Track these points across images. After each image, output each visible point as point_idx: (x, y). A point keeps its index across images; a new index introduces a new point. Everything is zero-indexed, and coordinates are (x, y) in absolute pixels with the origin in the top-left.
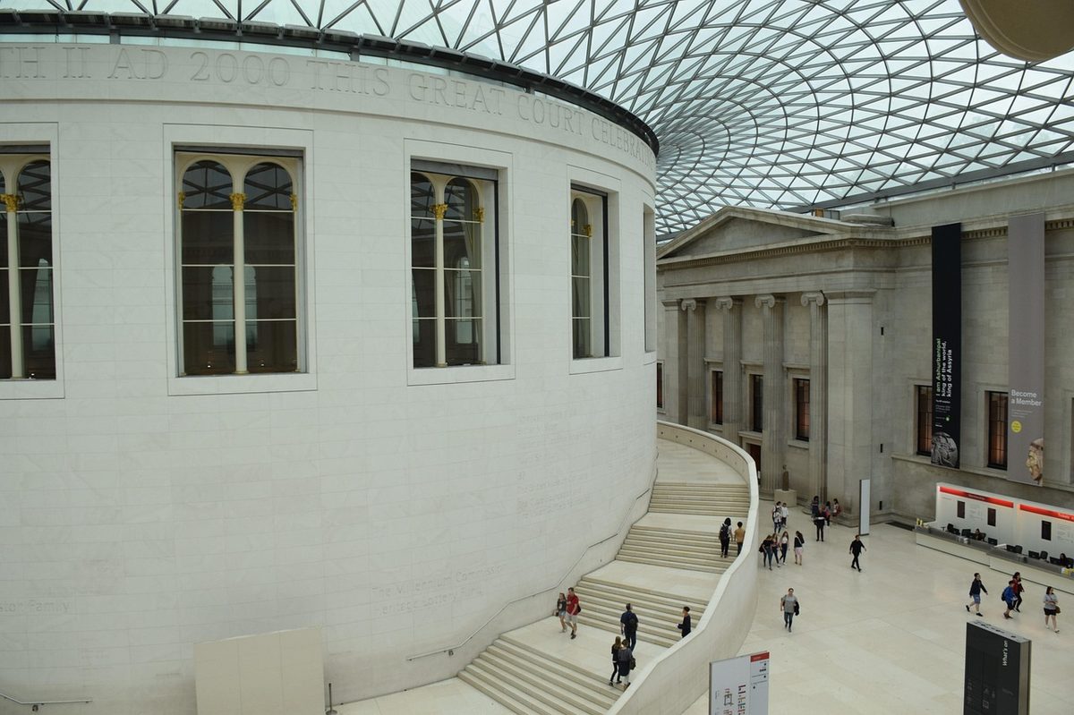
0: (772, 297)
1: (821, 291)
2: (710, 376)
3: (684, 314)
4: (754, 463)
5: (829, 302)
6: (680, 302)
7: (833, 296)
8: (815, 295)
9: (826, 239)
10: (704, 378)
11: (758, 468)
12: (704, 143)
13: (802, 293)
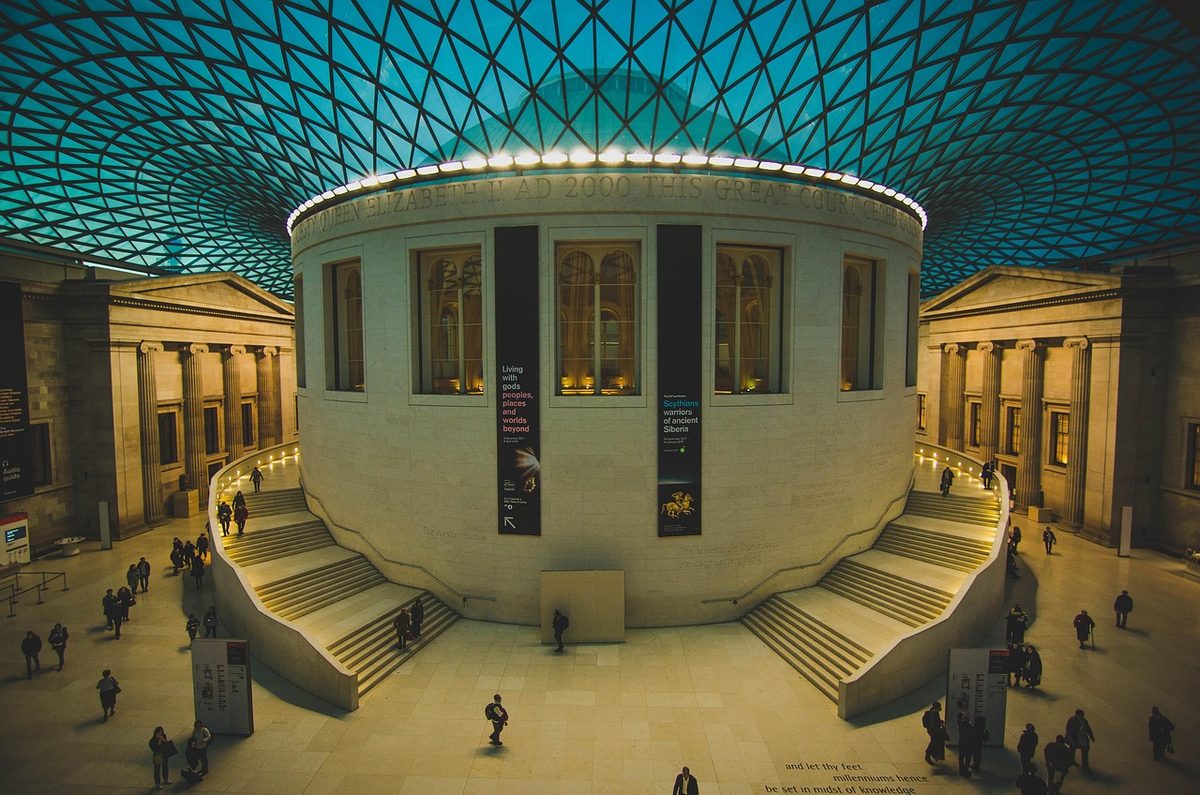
0: (1033, 341)
1: (1085, 336)
2: (968, 406)
3: (945, 355)
4: (1006, 482)
5: (1094, 345)
6: (943, 346)
7: (1097, 340)
8: (1078, 340)
9: (1093, 289)
10: (963, 408)
11: (1011, 488)
12: (971, 213)
13: (1065, 338)
